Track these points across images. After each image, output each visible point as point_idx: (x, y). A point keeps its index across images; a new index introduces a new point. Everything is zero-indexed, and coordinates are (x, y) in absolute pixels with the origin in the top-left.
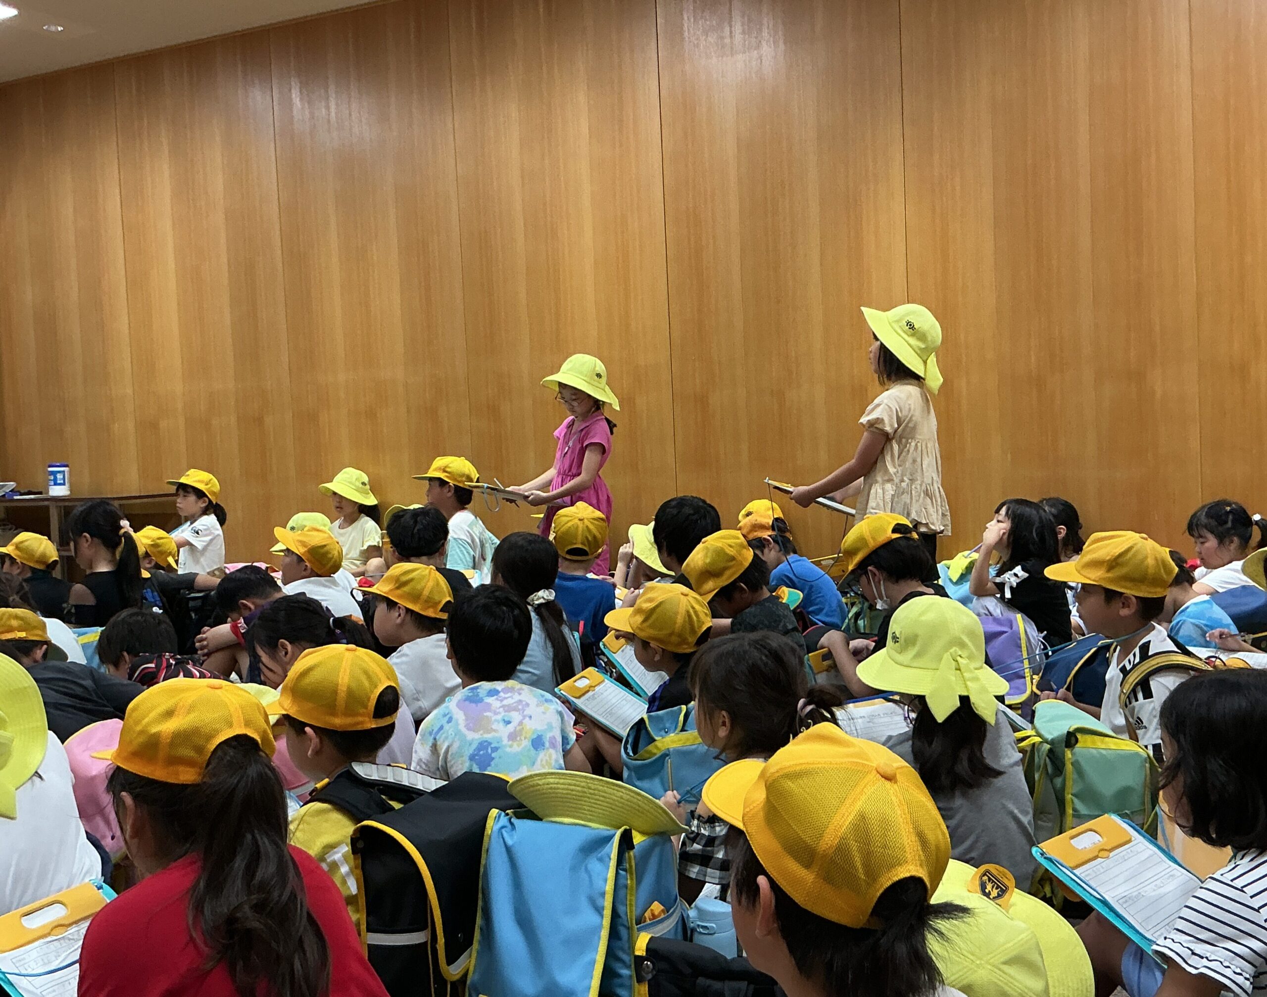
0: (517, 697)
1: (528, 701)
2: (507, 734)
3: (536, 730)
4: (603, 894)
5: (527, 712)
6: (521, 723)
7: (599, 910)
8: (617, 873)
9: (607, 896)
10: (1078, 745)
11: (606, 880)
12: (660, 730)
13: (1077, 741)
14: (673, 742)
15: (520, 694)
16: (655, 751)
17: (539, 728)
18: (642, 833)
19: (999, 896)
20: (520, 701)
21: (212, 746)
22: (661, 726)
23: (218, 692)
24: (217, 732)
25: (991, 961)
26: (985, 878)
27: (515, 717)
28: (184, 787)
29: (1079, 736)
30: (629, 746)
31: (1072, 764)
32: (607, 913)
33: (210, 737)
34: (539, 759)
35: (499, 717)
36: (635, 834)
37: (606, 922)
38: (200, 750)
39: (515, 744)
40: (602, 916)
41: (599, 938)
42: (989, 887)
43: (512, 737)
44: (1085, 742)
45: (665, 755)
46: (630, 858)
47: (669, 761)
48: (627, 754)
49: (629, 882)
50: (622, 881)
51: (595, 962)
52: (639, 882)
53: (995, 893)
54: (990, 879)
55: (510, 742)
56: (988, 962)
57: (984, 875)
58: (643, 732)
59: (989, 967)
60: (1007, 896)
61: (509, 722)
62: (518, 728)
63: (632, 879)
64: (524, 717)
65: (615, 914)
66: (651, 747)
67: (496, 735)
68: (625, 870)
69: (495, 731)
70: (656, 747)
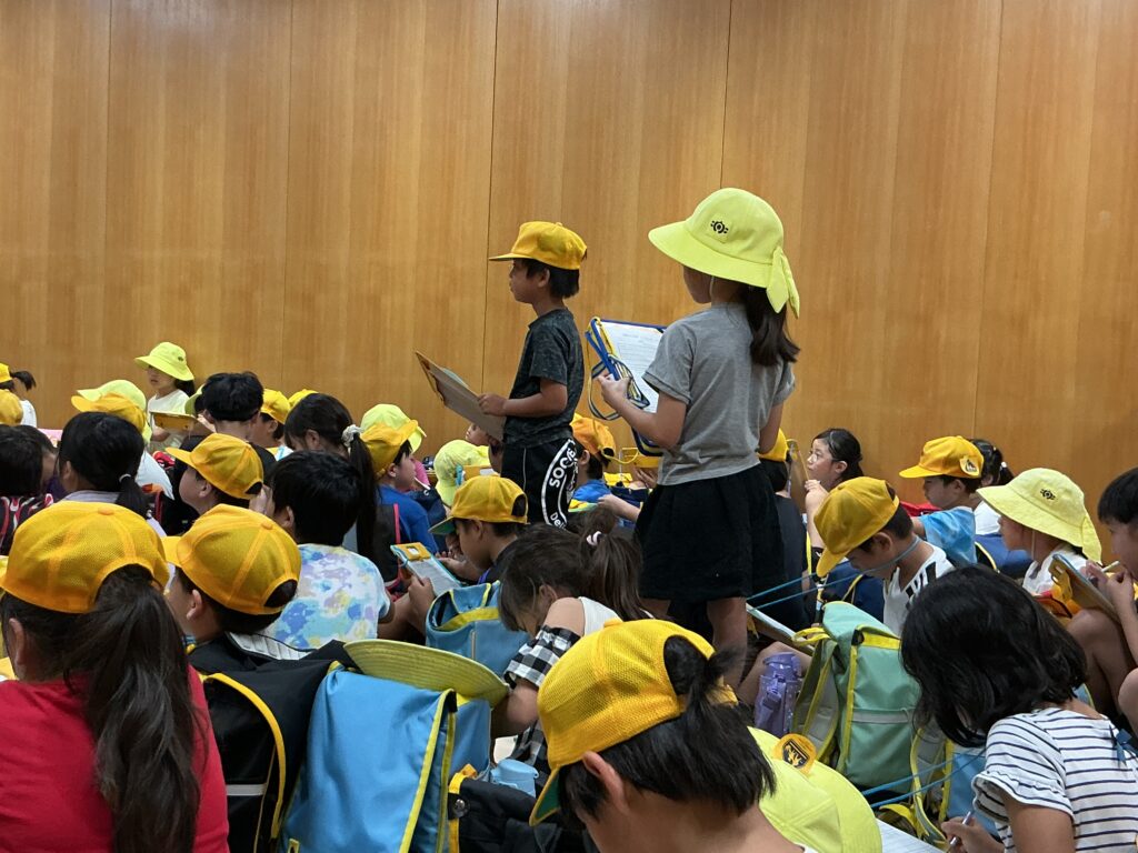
0: (339, 564)
1: (351, 570)
2: (324, 599)
3: (354, 599)
4: (423, 755)
5: (347, 581)
6: (340, 590)
7: (417, 769)
8: (439, 736)
9: (426, 756)
10: (864, 643)
11: (427, 741)
12: (464, 605)
13: (863, 639)
14: (479, 615)
15: (343, 561)
16: (460, 623)
17: (358, 598)
18: (464, 696)
19: (800, 764)
20: (343, 569)
21: (103, 577)
22: (465, 601)
23: (108, 518)
24: (108, 561)
25: (796, 824)
26: (788, 747)
27: (335, 583)
28: (74, 616)
29: (865, 635)
30: (434, 618)
31: (857, 661)
32: (425, 772)
33: (101, 567)
34: (354, 628)
35: (319, 582)
36: (458, 697)
37: (423, 781)
38: (89, 580)
39: (331, 610)
40: (420, 776)
41: (414, 796)
42: (791, 756)
43: (330, 602)
44: (870, 640)
45: (470, 627)
46: (451, 719)
47: (473, 635)
48: (432, 625)
49: (447, 743)
50: (442, 742)
51: (407, 820)
52: (456, 743)
53: (796, 762)
54: (792, 749)
55: (327, 608)
56: (792, 826)
57: (788, 744)
58: (448, 606)
59: (793, 830)
60: (807, 765)
61: (328, 588)
62: (336, 595)
63: (450, 741)
64: (344, 585)
65: (432, 775)
66: (456, 619)
67: (315, 599)
68: (445, 732)
69: (314, 595)
70: (462, 620)
